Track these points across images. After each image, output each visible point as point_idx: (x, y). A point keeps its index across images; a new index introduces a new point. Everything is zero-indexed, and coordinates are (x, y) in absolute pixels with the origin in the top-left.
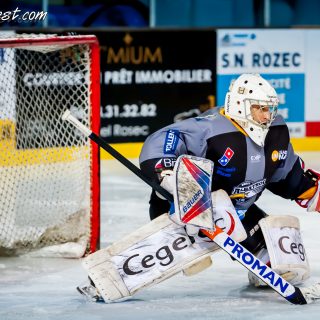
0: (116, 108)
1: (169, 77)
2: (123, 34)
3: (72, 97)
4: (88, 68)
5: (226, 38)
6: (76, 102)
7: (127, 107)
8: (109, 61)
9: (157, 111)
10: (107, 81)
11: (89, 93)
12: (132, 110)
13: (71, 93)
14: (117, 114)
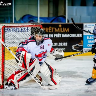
0: (57, 43)
1: (71, 35)
5: (86, 26)
7: (60, 43)
8: (55, 31)
9: (67, 44)
10: (55, 37)
12: (61, 44)
14: (57, 45)
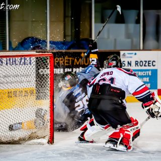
2: (81, 53)
3: (42, 79)
4: (49, 67)
5: (124, 55)
6: (44, 81)
11: (49, 77)
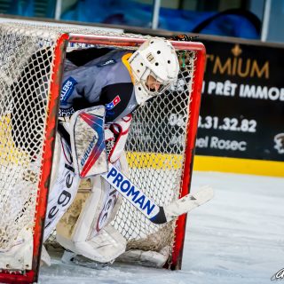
0: (216, 119)
1: (274, 94)
2: (233, 45)
3: (171, 102)
6: (174, 107)
7: (227, 120)
8: (215, 71)
9: (256, 128)
10: (210, 91)
11: (189, 102)
12: (231, 124)
13: (171, 98)
14: (215, 126)
